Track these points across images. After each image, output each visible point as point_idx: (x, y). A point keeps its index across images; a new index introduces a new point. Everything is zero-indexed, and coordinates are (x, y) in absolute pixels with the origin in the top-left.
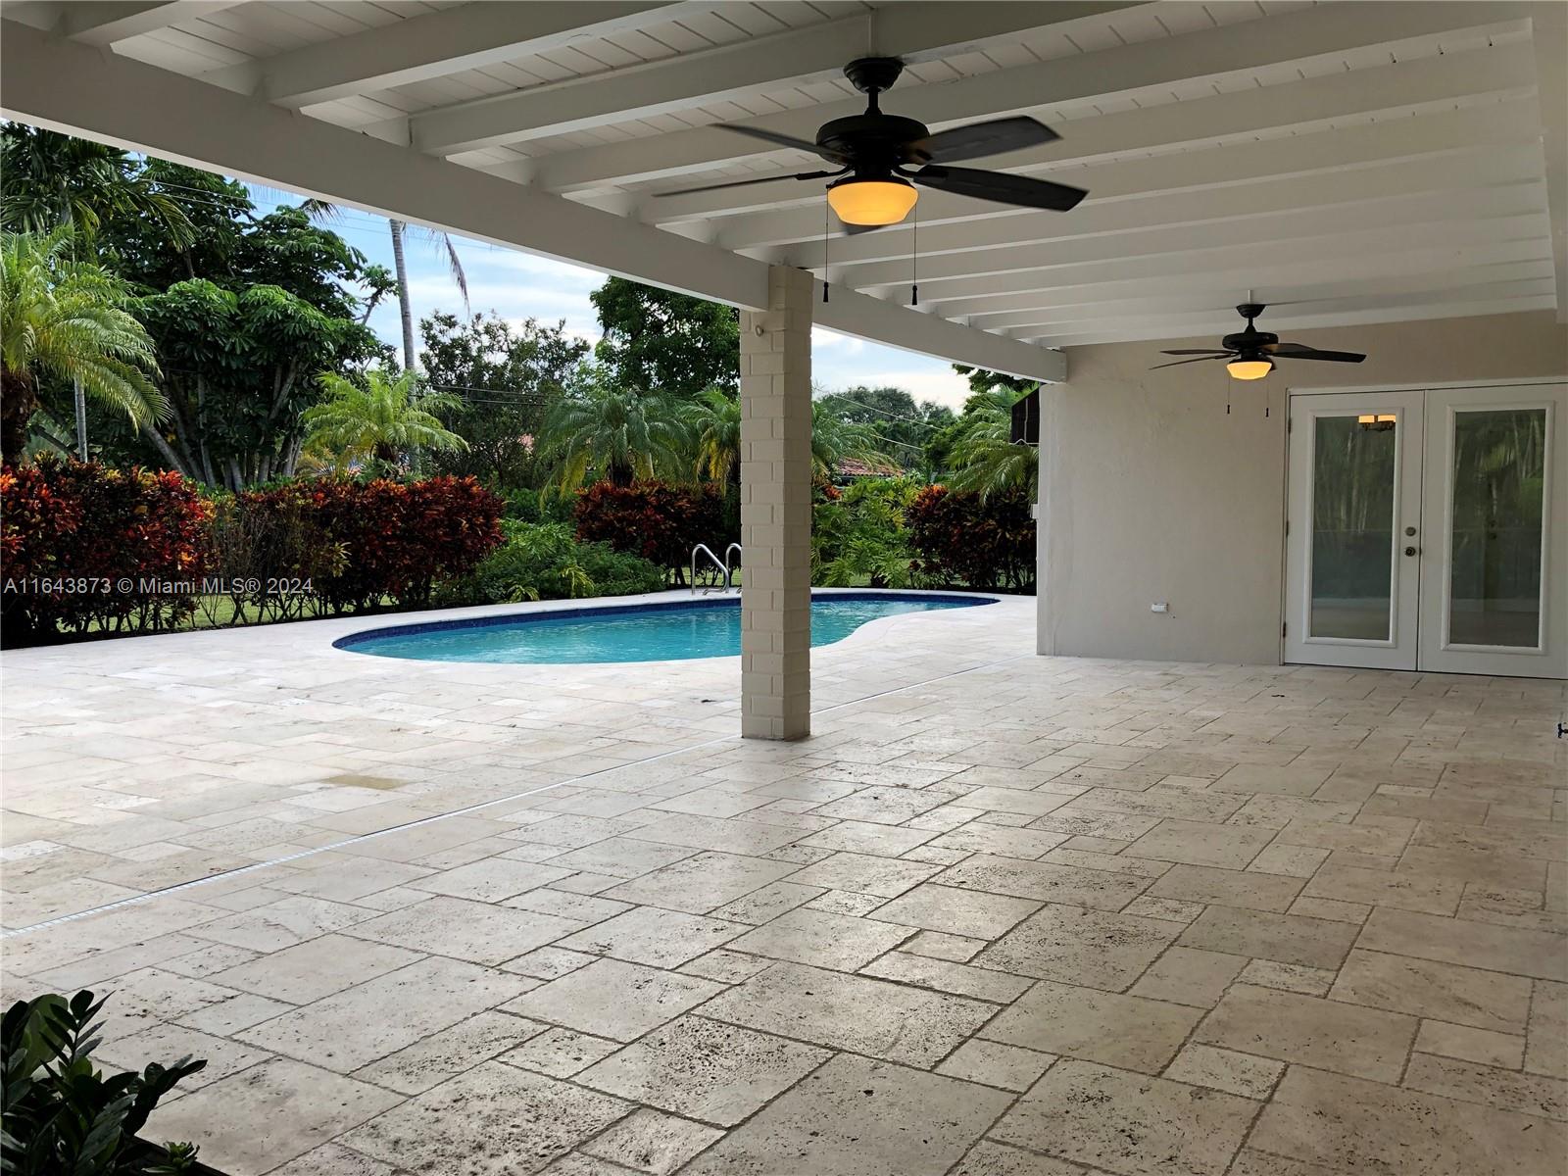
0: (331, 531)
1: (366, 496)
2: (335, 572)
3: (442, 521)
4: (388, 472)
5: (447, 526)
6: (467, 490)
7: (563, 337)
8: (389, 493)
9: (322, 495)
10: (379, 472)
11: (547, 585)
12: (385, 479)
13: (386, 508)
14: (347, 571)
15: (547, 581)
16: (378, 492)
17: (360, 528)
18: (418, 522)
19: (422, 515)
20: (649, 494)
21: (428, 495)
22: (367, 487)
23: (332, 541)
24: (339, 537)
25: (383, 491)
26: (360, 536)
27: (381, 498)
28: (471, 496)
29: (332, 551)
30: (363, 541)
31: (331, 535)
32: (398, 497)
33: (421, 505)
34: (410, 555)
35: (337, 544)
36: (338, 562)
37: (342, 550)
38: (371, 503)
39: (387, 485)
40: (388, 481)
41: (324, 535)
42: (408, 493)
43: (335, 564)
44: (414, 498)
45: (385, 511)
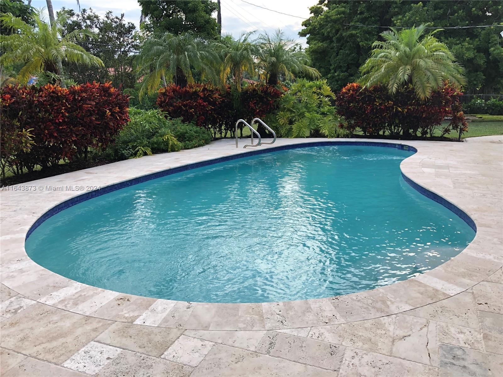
0: (18, 121)
1: (41, 96)
2: (25, 149)
3: (94, 111)
4: (54, 80)
5: (98, 114)
6: (107, 91)
7: (123, 22)
8: (57, 94)
9: (9, 96)
10: (48, 80)
11: (156, 146)
12: (53, 84)
13: (56, 104)
14: (34, 148)
15: (156, 143)
16: (50, 93)
17: (39, 118)
18: (79, 113)
19: (81, 108)
20: (199, 91)
21: (84, 94)
22: (41, 90)
23: (21, 128)
24: (25, 125)
25: (53, 92)
26: (40, 124)
27: (52, 96)
28: (110, 95)
29: (22, 135)
30: (42, 126)
31: (18, 124)
32: (65, 97)
33: (80, 101)
34: (75, 134)
35: (24, 130)
36: (26, 143)
37: (27, 133)
38: (45, 101)
39: (55, 88)
40: (55, 86)
41: (14, 124)
42: (70, 94)
43: (24, 144)
44: (74, 97)
45: (56, 106)
